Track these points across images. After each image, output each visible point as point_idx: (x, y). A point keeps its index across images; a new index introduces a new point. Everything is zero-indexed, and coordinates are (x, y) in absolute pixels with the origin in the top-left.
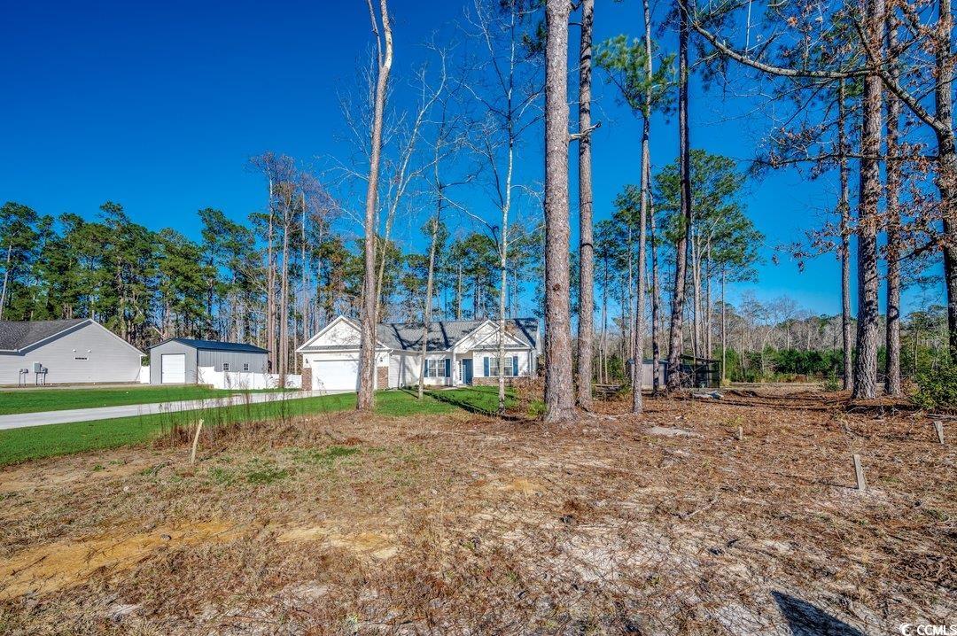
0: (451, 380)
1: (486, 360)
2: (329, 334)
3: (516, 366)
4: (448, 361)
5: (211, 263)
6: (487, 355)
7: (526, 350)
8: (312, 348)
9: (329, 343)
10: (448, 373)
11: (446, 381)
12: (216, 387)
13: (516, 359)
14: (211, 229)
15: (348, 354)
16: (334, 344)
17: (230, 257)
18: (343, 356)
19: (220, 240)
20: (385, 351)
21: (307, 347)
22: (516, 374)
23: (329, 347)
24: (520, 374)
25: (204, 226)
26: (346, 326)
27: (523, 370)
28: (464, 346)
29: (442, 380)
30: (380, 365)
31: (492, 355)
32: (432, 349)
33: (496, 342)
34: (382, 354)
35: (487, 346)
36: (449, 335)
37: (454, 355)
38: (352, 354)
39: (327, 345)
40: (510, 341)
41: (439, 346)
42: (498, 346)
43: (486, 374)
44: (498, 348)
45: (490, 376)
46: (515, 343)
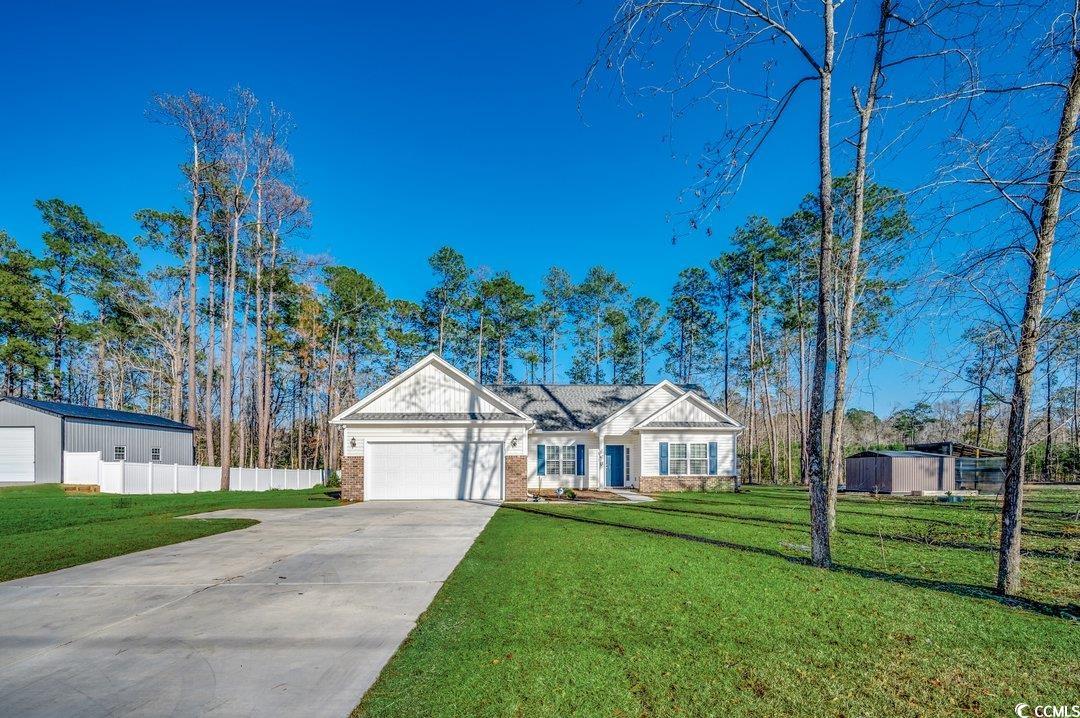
0: (586, 482)
1: (663, 448)
2: (405, 389)
3: (714, 456)
4: (581, 448)
5: (60, 287)
6: (664, 439)
7: (732, 432)
8: (363, 417)
9: (402, 408)
10: (580, 468)
11: (576, 482)
12: (104, 490)
13: (713, 447)
14: (60, 233)
15: (442, 430)
16: (414, 410)
17: (94, 282)
18: (434, 435)
19: (79, 254)
20: (521, 425)
21: (353, 416)
22: (713, 472)
23: (403, 416)
24: (720, 472)
25: (49, 228)
26: (440, 375)
27: (725, 465)
28: (618, 425)
29: (570, 481)
30: (510, 452)
31: (673, 440)
32: (553, 428)
33: (679, 418)
34: (515, 432)
35: (667, 424)
36: (570, 407)
37: (602, 438)
38: (451, 430)
39: (398, 411)
40: (704, 417)
41: (564, 424)
42: (686, 424)
43: (663, 470)
44: (686, 427)
45: (669, 475)
46: (713, 420)
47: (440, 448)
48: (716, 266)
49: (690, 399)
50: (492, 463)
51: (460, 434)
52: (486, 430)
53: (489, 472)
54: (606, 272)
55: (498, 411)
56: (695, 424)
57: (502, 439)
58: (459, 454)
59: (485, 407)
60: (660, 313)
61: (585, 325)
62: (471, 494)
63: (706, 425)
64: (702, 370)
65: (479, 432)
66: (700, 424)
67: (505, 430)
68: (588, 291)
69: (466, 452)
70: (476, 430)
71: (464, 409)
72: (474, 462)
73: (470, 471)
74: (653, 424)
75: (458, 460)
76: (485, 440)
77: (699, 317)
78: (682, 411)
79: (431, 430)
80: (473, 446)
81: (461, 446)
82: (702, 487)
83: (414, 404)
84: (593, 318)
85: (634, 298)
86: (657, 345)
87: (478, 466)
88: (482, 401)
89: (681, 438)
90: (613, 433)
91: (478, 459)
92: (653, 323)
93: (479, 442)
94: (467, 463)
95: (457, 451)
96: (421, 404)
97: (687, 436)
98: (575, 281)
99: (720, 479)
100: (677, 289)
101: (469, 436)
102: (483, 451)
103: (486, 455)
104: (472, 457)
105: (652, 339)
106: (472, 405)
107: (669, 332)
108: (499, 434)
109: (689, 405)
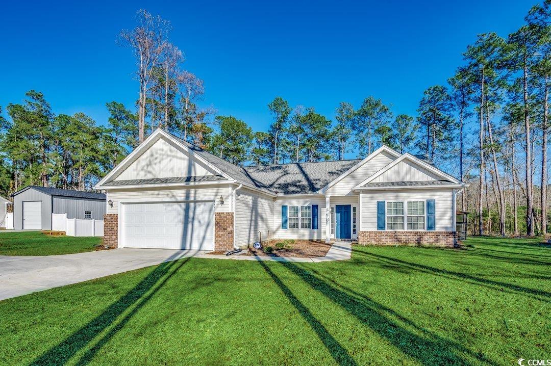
0: (319, 234)
1: (381, 206)
2: (142, 160)
3: (431, 213)
4: (315, 207)
5: (116, 142)
6: (381, 197)
7: (451, 189)
9: (142, 175)
10: (314, 224)
11: (311, 234)
12: (67, 234)
13: (430, 205)
14: (115, 117)
15: (168, 192)
16: (149, 177)
18: (164, 196)
20: (227, 185)
21: (110, 182)
22: (431, 227)
24: (438, 228)
26: (167, 147)
27: (444, 222)
28: (341, 188)
29: (305, 233)
30: (220, 209)
31: (390, 198)
32: (293, 192)
33: (394, 178)
34: (223, 192)
35: (383, 184)
36: (312, 177)
37: (328, 199)
38: (174, 192)
39: (139, 178)
40: (420, 176)
41: (303, 189)
42: (403, 183)
43: (381, 226)
44: (402, 187)
45: (386, 230)
46: (431, 179)
47: (169, 207)
48: (452, 82)
49: (406, 160)
50: (206, 220)
51: (181, 195)
52: (200, 191)
53: (204, 227)
54: (374, 100)
55: (210, 174)
56: (411, 183)
57: (212, 198)
58: (182, 212)
59: (200, 171)
60: (413, 123)
61: (363, 135)
62: (191, 246)
63: (422, 183)
64: (445, 159)
65: (195, 193)
66: (417, 183)
67: (215, 190)
68: (364, 113)
69: (187, 210)
70: (192, 191)
71: (184, 174)
72: (193, 219)
73: (190, 226)
74: (369, 184)
75: (182, 217)
76: (199, 199)
77: (441, 120)
78: (398, 173)
79: (161, 192)
80: (192, 205)
81: (183, 205)
82: (419, 242)
83: (150, 172)
84: (367, 130)
85: (395, 115)
86: (412, 144)
87: (196, 222)
88: (197, 165)
89: (397, 197)
90: (337, 194)
91: (196, 216)
92: (409, 131)
93: (195, 202)
94: (187, 220)
95: (180, 209)
96: (154, 172)
97: (403, 195)
98: (356, 109)
99: (437, 235)
100: (422, 103)
101: (188, 196)
102: (200, 208)
103: (201, 213)
104: (191, 214)
105: (408, 140)
106: (190, 171)
107: (419, 135)
108: (210, 193)
109: (405, 166)
